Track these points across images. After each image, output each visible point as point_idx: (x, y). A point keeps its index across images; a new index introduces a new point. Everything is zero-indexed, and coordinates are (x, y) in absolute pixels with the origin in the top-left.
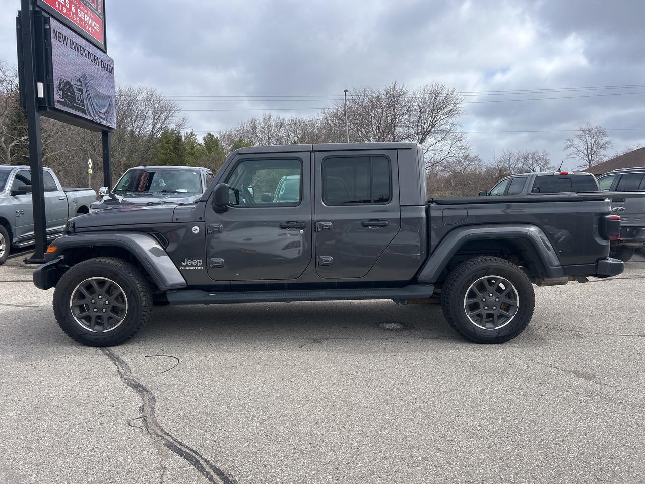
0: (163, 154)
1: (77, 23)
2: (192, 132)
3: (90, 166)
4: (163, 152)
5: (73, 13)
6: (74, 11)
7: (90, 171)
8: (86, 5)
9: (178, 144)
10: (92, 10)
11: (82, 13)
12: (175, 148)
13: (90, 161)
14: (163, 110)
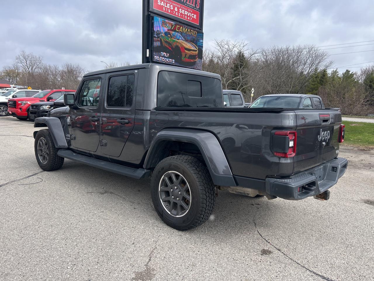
0: (312, 84)
1: (179, 16)
2: (336, 70)
3: (253, 92)
4: (313, 83)
5: (176, 12)
6: (177, 10)
7: (252, 95)
8: (187, 6)
9: (323, 78)
10: (192, 8)
11: (183, 10)
12: (321, 81)
13: (253, 89)
14: (318, 57)
